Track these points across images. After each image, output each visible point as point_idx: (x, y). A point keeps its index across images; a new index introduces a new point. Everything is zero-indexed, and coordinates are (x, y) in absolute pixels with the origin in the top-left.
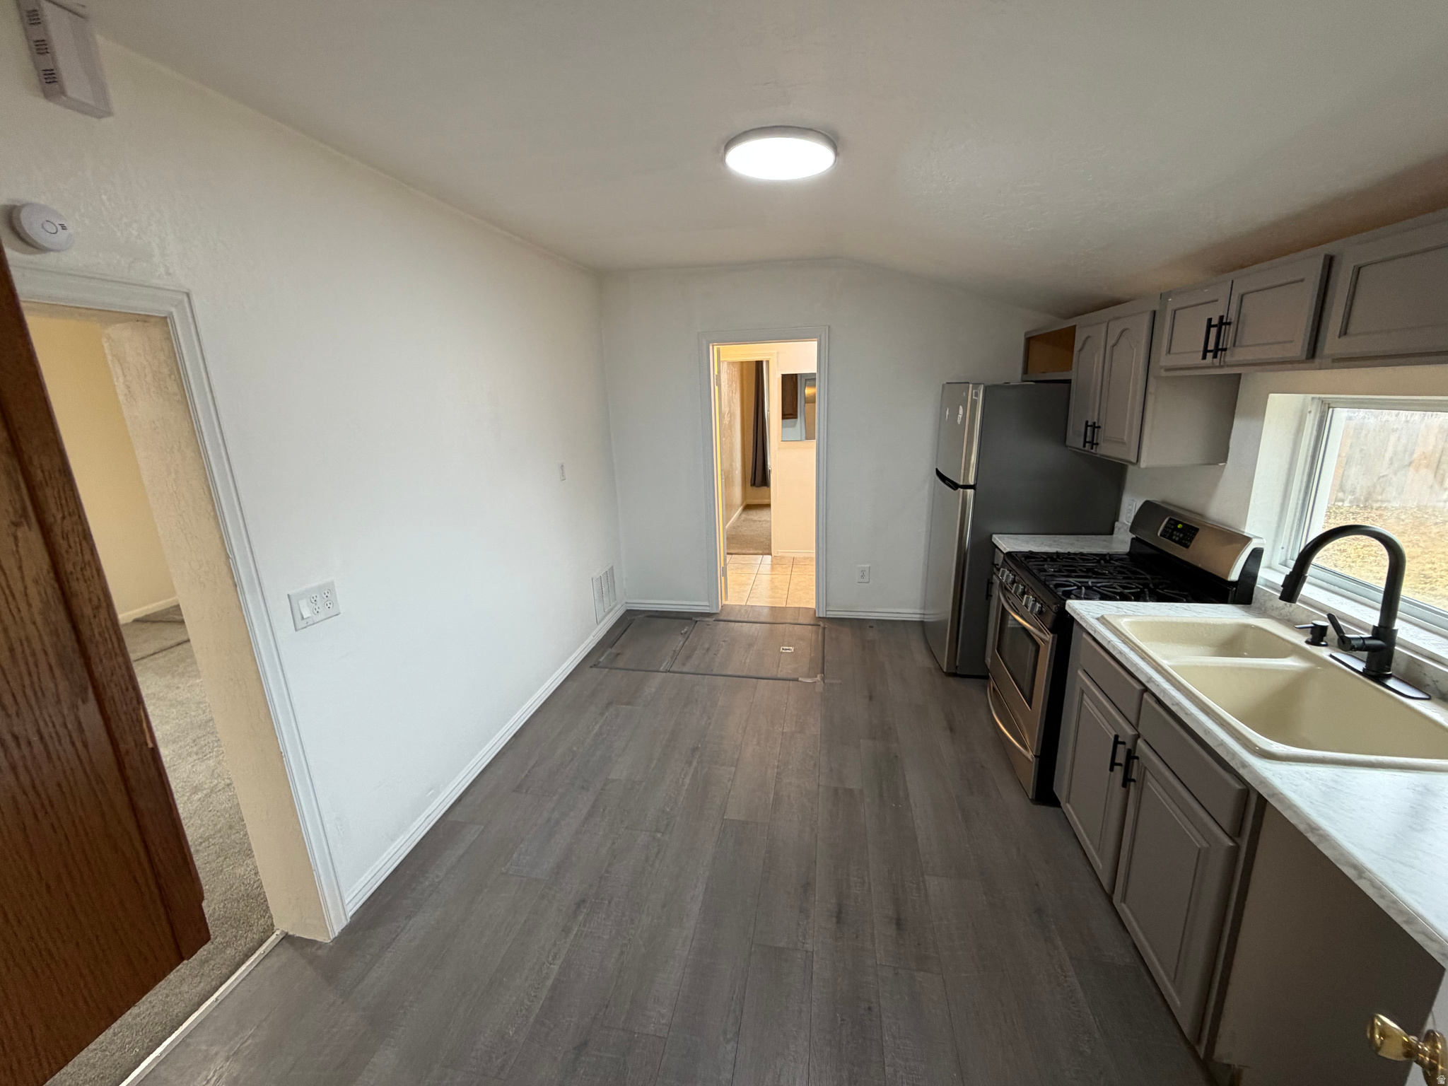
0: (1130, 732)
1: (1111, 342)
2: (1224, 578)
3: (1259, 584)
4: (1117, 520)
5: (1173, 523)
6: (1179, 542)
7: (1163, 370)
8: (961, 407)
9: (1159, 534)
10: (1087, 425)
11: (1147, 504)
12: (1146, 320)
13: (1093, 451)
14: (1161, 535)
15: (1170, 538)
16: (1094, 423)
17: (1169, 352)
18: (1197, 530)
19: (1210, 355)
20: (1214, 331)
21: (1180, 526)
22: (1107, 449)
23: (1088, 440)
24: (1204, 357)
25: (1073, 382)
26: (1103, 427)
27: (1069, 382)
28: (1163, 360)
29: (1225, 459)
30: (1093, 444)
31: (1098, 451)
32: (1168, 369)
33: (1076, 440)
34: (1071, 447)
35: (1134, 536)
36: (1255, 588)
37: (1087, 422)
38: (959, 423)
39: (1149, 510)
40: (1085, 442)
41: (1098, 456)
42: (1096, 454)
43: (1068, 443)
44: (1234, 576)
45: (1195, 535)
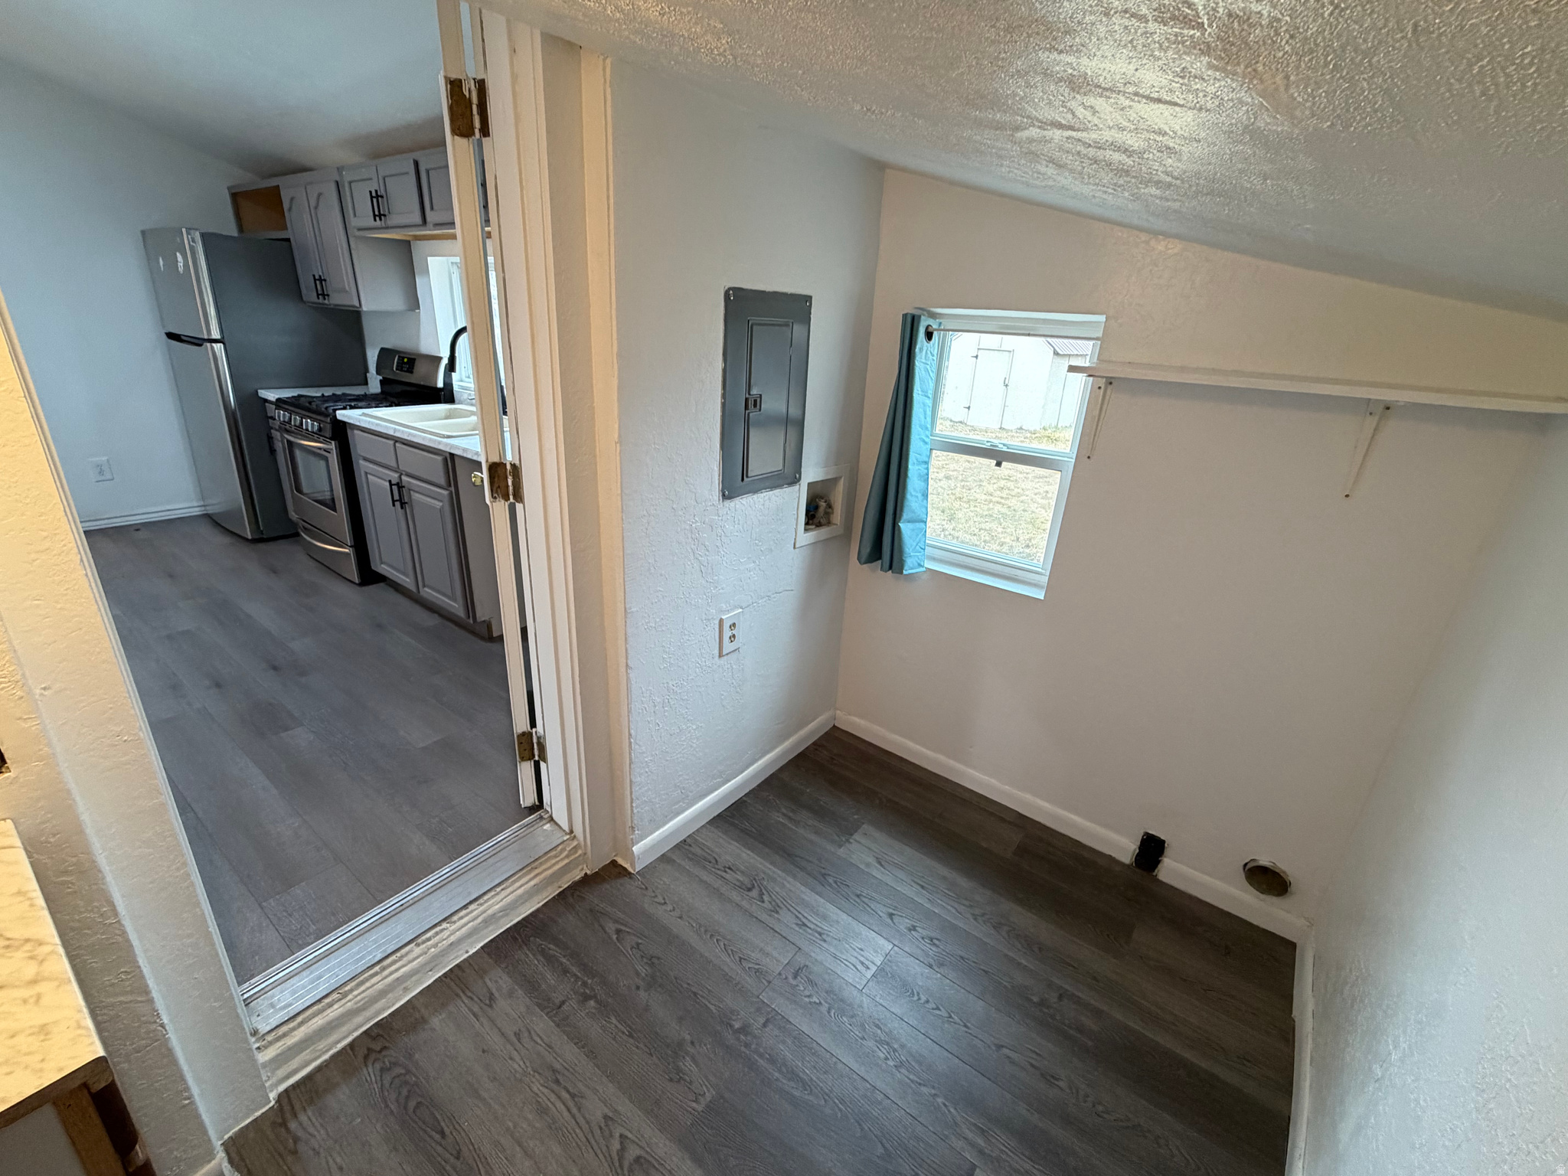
0: (396, 475)
1: (313, 203)
2: (434, 386)
3: (455, 388)
4: (368, 372)
5: (401, 359)
6: (407, 371)
7: (355, 230)
8: (178, 254)
9: (395, 369)
10: (315, 280)
11: (383, 350)
12: (333, 187)
13: (326, 302)
14: (397, 369)
15: (402, 370)
16: (320, 276)
17: (355, 215)
18: (415, 359)
19: (377, 218)
20: (375, 200)
21: (406, 360)
22: (336, 300)
23: (319, 292)
24: (375, 220)
25: (291, 240)
26: (328, 280)
27: (288, 240)
28: (354, 222)
29: (419, 308)
30: (324, 295)
31: (331, 302)
32: (360, 229)
33: (310, 296)
34: (308, 302)
35: (381, 378)
36: (454, 392)
37: (314, 276)
38: (182, 272)
39: (385, 354)
40: (318, 295)
41: (332, 306)
42: (330, 305)
43: (304, 299)
44: (440, 384)
45: (414, 363)
